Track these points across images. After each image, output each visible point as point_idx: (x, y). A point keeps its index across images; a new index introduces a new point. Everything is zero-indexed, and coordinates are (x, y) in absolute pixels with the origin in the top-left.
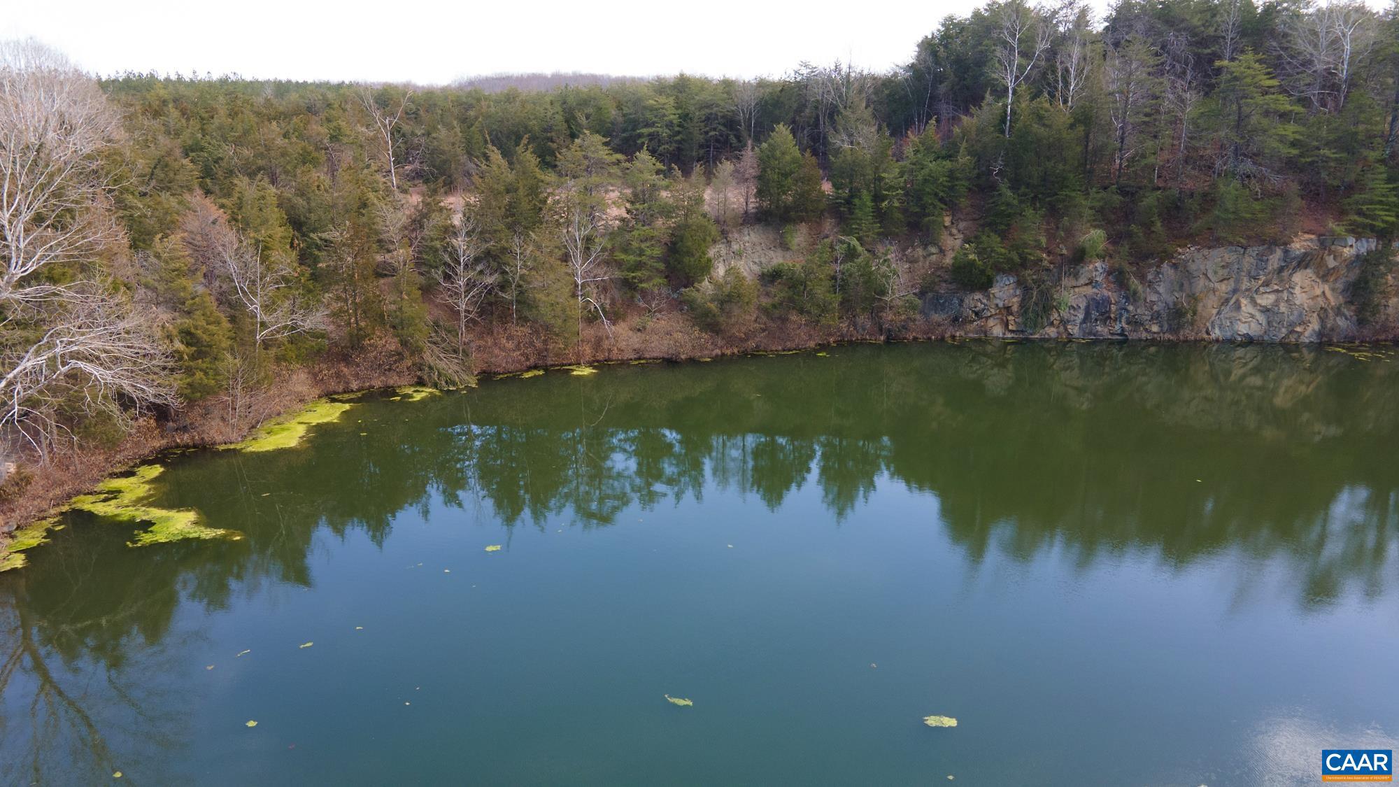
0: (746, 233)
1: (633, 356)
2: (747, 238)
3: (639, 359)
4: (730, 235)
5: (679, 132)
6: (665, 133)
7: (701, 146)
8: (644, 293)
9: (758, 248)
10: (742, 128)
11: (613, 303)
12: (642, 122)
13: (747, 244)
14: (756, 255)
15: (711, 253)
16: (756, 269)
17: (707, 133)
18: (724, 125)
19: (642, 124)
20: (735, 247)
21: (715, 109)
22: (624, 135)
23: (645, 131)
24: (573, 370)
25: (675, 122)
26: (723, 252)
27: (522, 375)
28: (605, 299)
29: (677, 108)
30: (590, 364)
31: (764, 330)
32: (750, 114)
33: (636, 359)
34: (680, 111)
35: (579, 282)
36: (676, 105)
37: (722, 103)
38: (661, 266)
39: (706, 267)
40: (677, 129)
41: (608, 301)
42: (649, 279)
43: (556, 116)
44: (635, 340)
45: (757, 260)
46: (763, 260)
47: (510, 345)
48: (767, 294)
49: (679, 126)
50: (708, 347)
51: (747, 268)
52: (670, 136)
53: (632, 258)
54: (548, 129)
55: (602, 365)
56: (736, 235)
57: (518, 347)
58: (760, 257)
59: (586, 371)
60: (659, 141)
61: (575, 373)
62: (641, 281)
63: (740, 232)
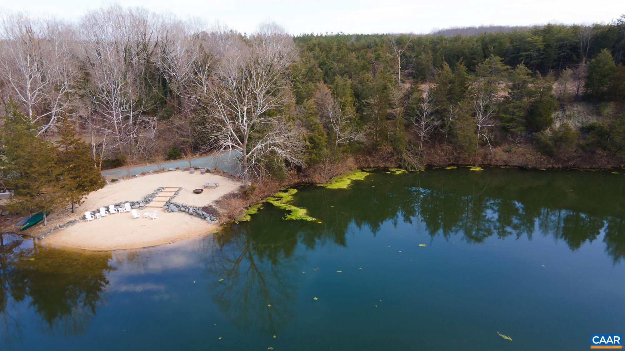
0: (576, 106)
1: (502, 164)
2: (576, 109)
3: (506, 165)
4: (565, 107)
5: (543, 54)
6: (535, 55)
7: (555, 61)
8: (512, 134)
9: (582, 114)
10: (581, 51)
11: (496, 137)
12: (523, 49)
13: (575, 112)
14: (580, 118)
15: (553, 115)
16: (579, 125)
17: (559, 54)
18: (571, 50)
19: (522, 50)
20: (568, 113)
21: (566, 41)
22: (512, 56)
23: (524, 53)
24: (471, 168)
25: (541, 49)
26: (560, 115)
27: (446, 168)
28: (492, 135)
29: (543, 42)
30: (480, 166)
31: (579, 157)
32: (587, 43)
33: (504, 166)
34: (545, 43)
35: (480, 127)
36: (543, 40)
37: (570, 38)
38: (524, 121)
39: (550, 123)
40: (542, 52)
41: (493, 136)
42: (516, 127)
43: (479, 47)
44: (505, 156)
45: (580, 120)
46: (584, 120)
47: (442, 154)
48: (584, 138)
49: (543, 51)
50: (545, 163)
51: (573, 124)
52: (537, 56)
53: (508, 116)
54: (474, 53)
55: (487, 167)
56: (569, 107)
57: (446, 155)
58: (582, 118)
59: (478, 169)
60: (531, 58)
61: (472, 169)
62: (512, 128)
63: (572, 105)
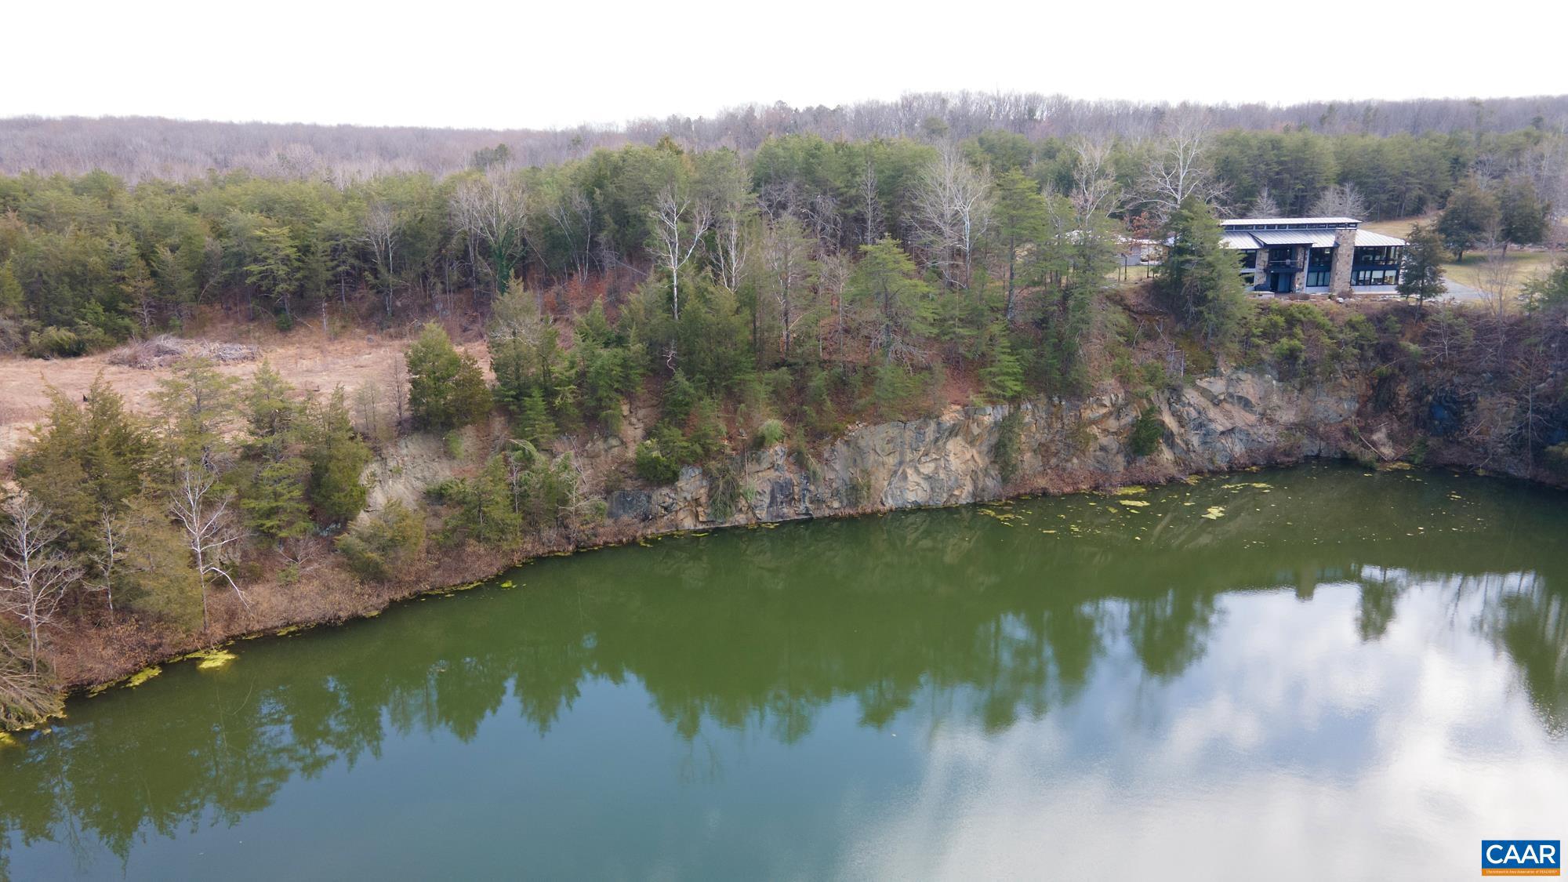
0: (404, 445)
1: (279, 624)
2: (405, 451)
3: (288, 625)
4: (384, 451)
5: (299, 269)
6: (282, 271)
7: (329, 283)
8: (283, 541)
9: (420, 461)
10: (379, 260)
11: (245, 555)
12: (250, 256)
13: (406, 459)
14: (418, 469)
15: (363, 480)
16: (419, 485)
17: (333, 268)
18: (357, 257)
19: (248, 260)
20: (392, 464)
21: (343, 240)
22: (225, 272)
23: (255, 268)
24: (201, 660)
25: (293, 256)
26: (379, 472)
27: (128, 681)
28: (234, 553)
29: (292, 238)
30: (224, 646)
31: (437, 567)
32: (387, 246)
33: (283, 627)
34: (297, 242)
35: (199, 550)
36: (291, 234)
37: (350, 232)
38: (305, 507)
39: (360, 500)
40: (296, 264)
41: (238, 554)
42: (290, 524)
43: (128, 248)
44: (280, 601)
45: (419, 476)
46: (426, 474)
47: (110, 651)
48: (436, 515)
49: (299, 260)
50: (370, 602)
51: (409, 486)
52: (288, 274)
53: (264, 504)
54: (118, 265)
55: (237, 644)
56: (392, 450)
57: (122, 653)
58: (422, 471)
59: (217, 660)
60: (274, 278)
61: (205, 665)
62: (280, 527)
63: (395, 445)
